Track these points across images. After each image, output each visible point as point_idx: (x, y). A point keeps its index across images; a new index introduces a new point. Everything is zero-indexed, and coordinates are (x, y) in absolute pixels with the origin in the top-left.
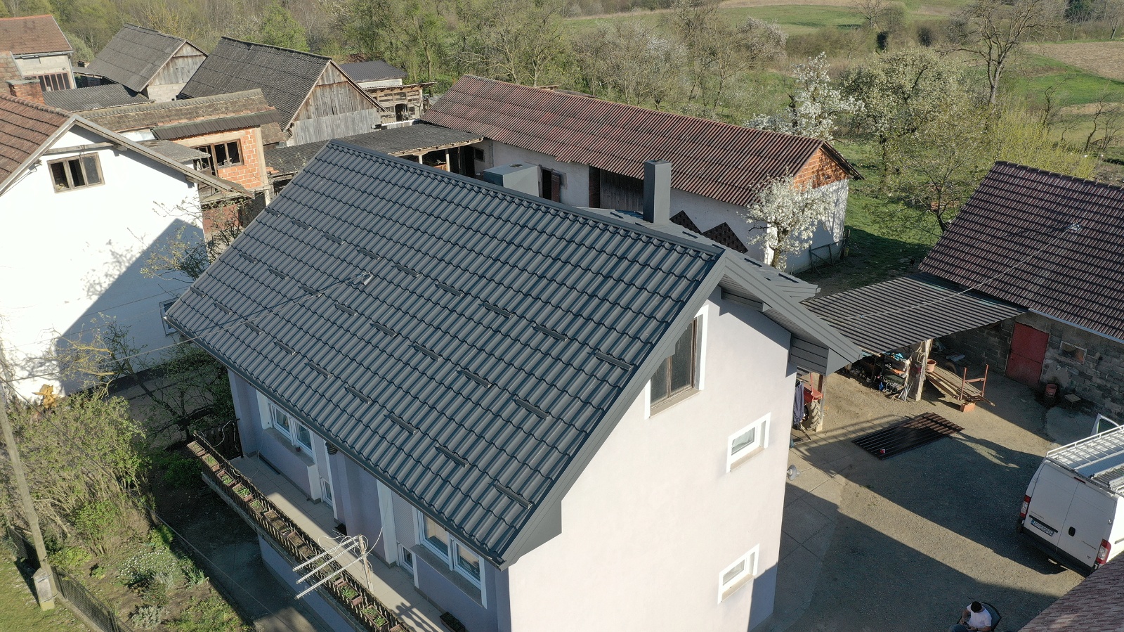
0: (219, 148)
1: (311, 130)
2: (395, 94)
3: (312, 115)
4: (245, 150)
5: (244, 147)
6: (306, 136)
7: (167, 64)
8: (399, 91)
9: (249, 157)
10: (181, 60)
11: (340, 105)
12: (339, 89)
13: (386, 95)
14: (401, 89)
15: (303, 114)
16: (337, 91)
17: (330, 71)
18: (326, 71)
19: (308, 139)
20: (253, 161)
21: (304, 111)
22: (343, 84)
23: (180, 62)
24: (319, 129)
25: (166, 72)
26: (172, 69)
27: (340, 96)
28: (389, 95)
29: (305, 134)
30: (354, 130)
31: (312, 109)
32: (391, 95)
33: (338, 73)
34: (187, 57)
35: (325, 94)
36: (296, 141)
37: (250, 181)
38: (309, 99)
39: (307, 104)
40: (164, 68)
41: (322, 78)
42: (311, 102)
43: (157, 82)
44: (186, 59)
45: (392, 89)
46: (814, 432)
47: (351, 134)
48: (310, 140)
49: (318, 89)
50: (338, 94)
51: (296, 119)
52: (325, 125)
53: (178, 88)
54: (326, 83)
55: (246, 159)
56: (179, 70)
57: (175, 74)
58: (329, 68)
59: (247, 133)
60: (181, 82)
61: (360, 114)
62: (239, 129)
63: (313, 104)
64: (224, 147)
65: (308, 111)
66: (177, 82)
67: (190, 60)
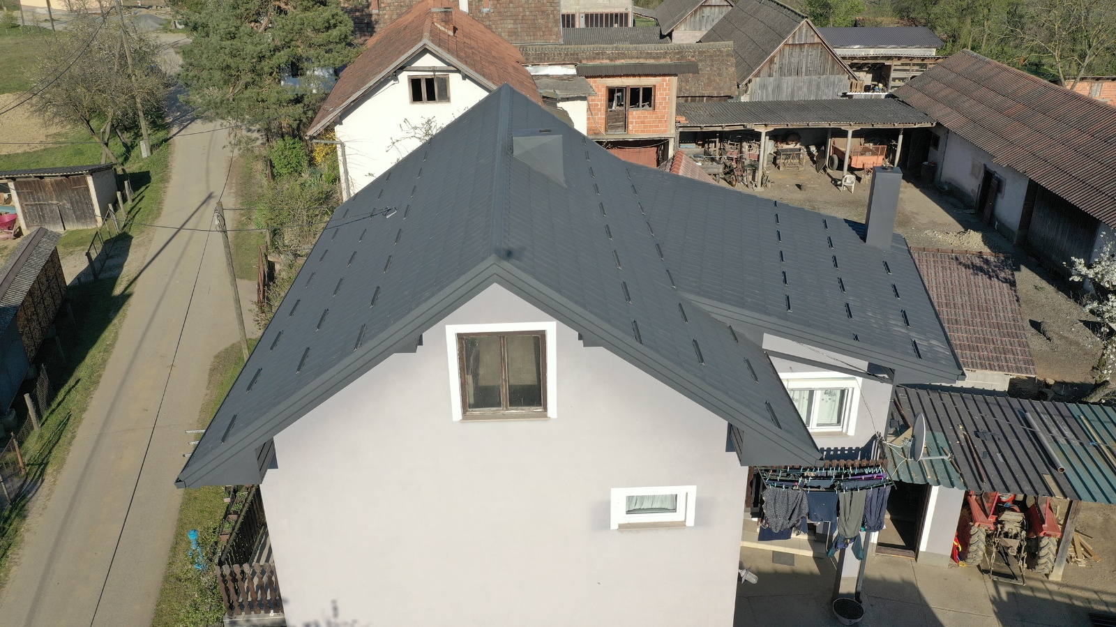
0: (635, 91)
1: (770, 89)
2: (914, 65)
3: (774, 73)
4: (658, 96)
5: (658, 93)
6: (762, 94)
7: (696, 11)
8: (920, 62)
9: (661, 104)
10: (708, 8)
11: (807, 67)
12: (810, 50)
13: (903, 65)
14: (923, 60)
15: (765, 70)
16: (808, 52)
17: (804, 31)
18: (799, 29)
19: (764, 97)
20: (665, 108)
21: (766, 69)
22: (815, 46)
23: (707, 11)
24: (778, 88)
25: (692, 19)
26: (698, 16)
27: (811, 57)
28: (907, 65)
29: (762, 92)
30: (817, 95)
31: (776, 67)
32: (909, 64)
33: (813, 33)
34: (715, 6)
35: (794, 53)
36: (751, 97)
37: (657, 126)
38: (774, 56)
39: (772, 61)
40: (691, 15)
41: (794, 37)
42: (776, 60)
43: (682, 28)
44: (713, 8)
45: (912, 58)
46: (1045, 578)
47: (812, 98)
48: (767, 96)
49: (787, 48)
50: (807, 55)
51: (757, 75)
52: (785, 86)
53: (699, 35)
54: (797, 43)
55: (657, 105)
56: (705, 18)
57: (700, 21)
58: (804, 27)
59: (664, 81)
60: (703, 29)
61: (828, 79)
62: (655, 76)
63: (778, 63)
64: (639, 91)
65: (770, 68)
66: (700, 30)
67: (717, 9)
